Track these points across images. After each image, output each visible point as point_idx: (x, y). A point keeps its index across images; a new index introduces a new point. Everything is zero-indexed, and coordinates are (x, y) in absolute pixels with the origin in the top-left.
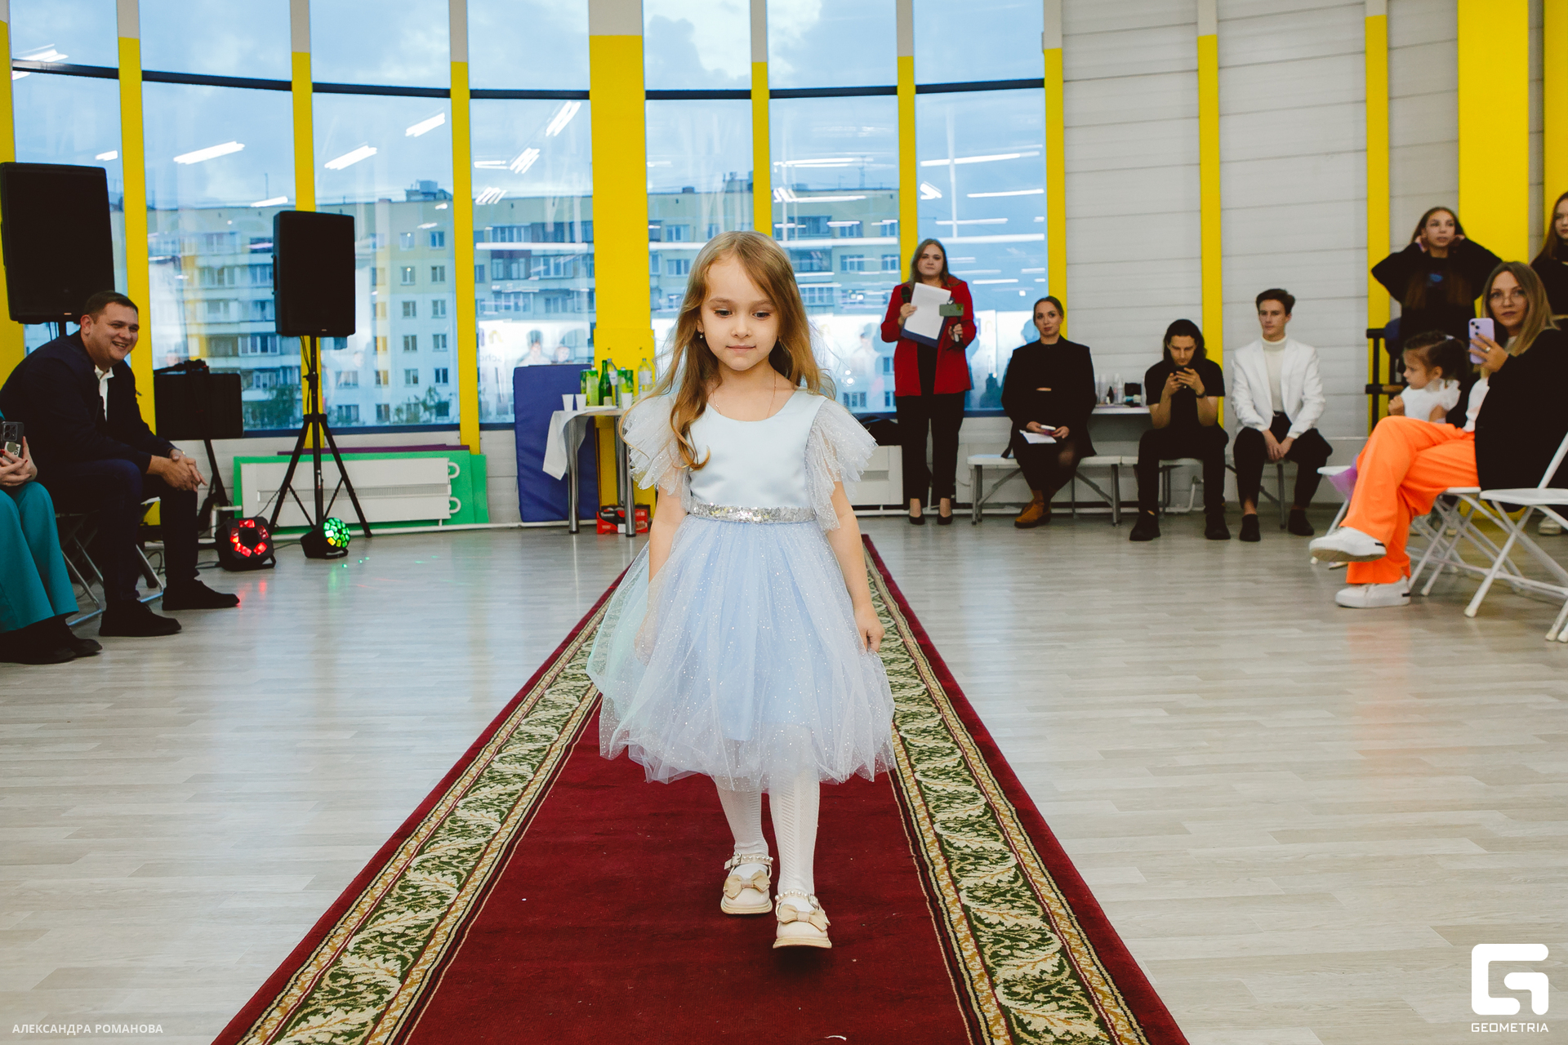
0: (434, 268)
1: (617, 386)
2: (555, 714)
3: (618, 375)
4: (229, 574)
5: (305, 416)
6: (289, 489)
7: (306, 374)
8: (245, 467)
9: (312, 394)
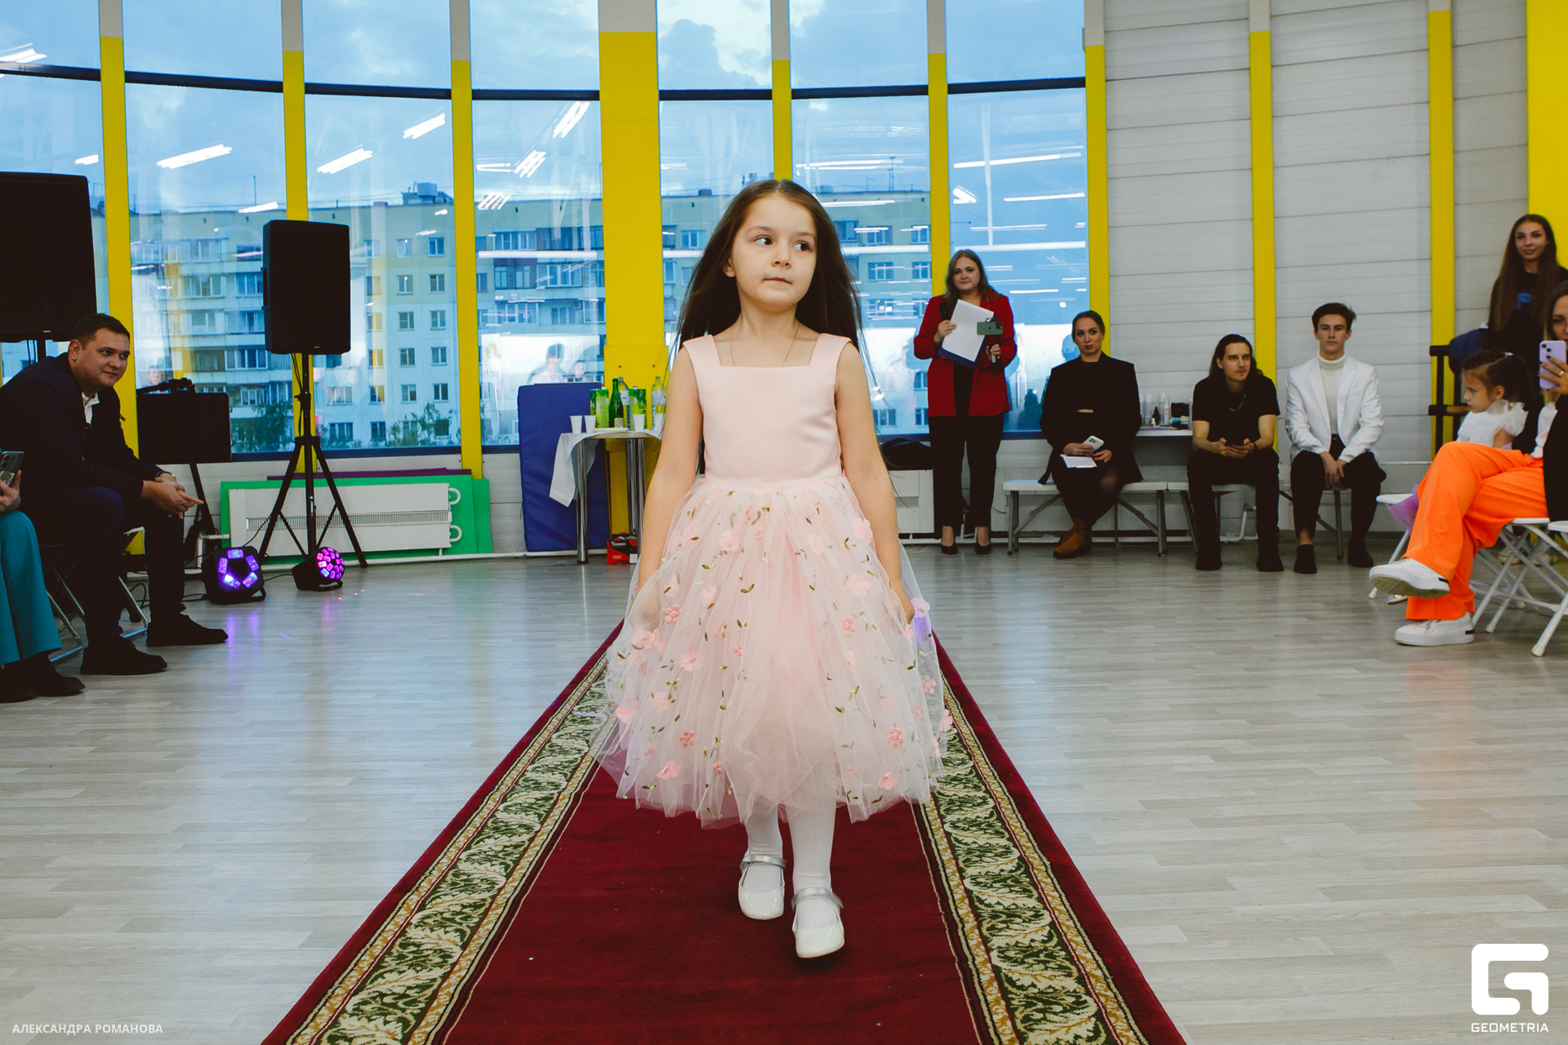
0: (433, 277)
1: (628, 406)
3: (630, 394)
4: (216, 608)
5: (296, 438)
6: (279, 517)
7: (298, 394)
8: (232, 492)
9: (304, 415)
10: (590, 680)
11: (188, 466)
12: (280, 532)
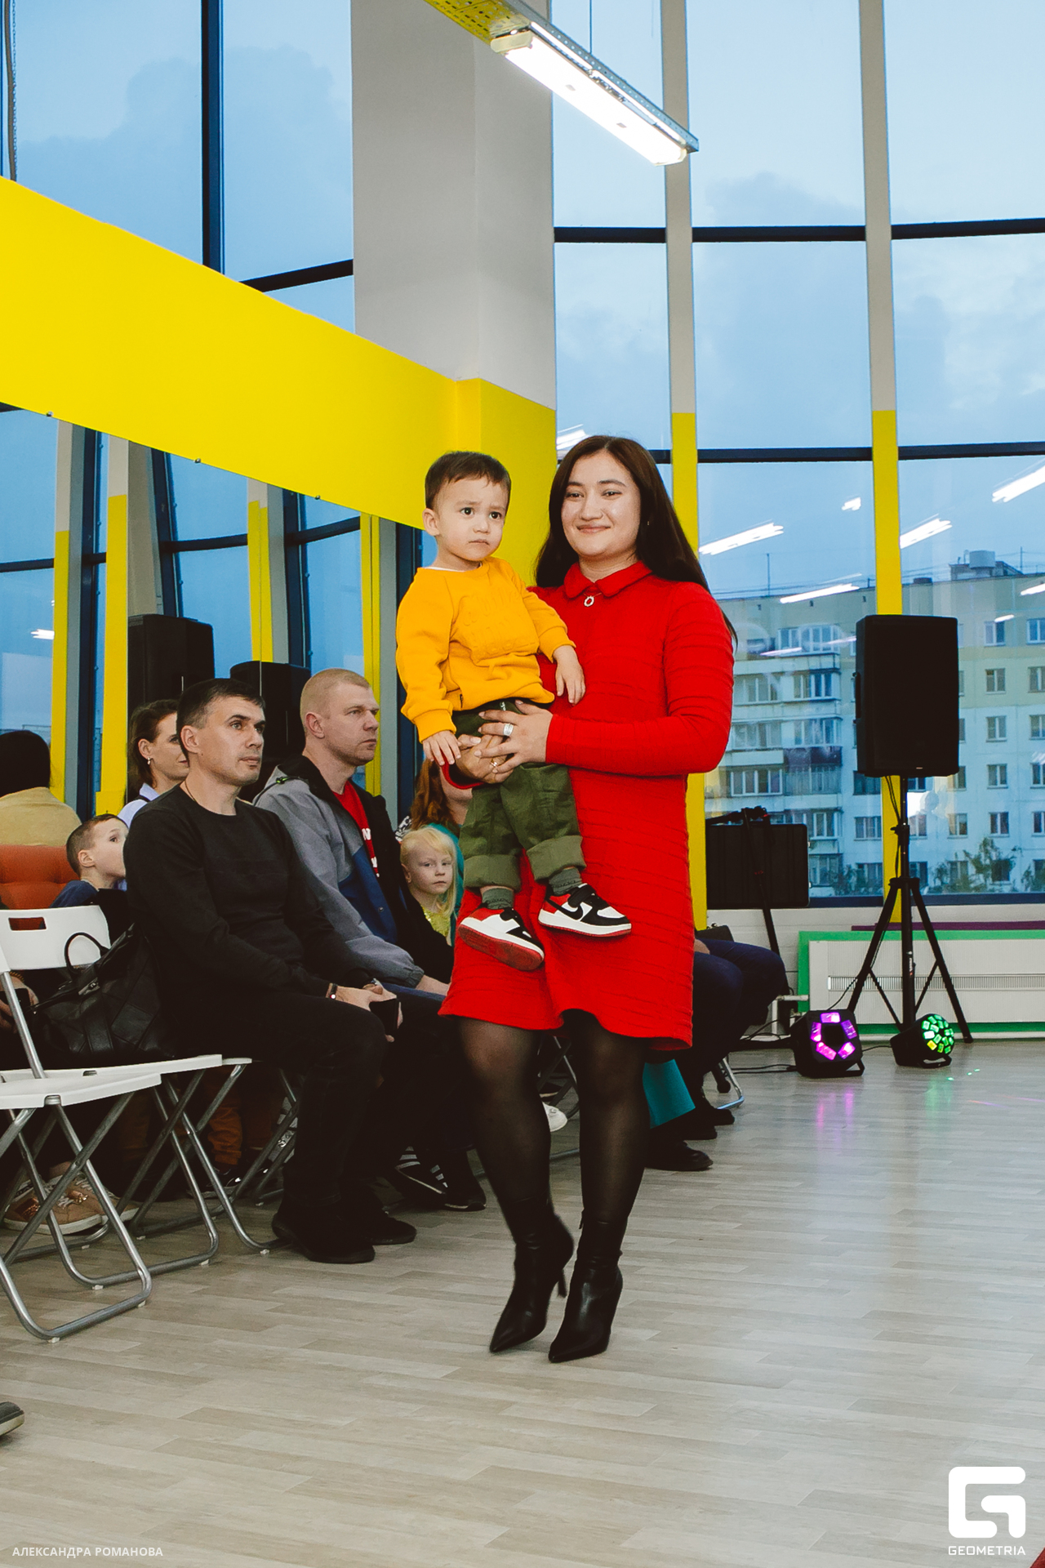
0: (991, 672)
4: (808, 1082)
5: (892, 880)
6: (869, 975)
7: (895, 826)
8: (813, 945)
9: (902, 851)
11: (759, 912)
12: (869, 995)
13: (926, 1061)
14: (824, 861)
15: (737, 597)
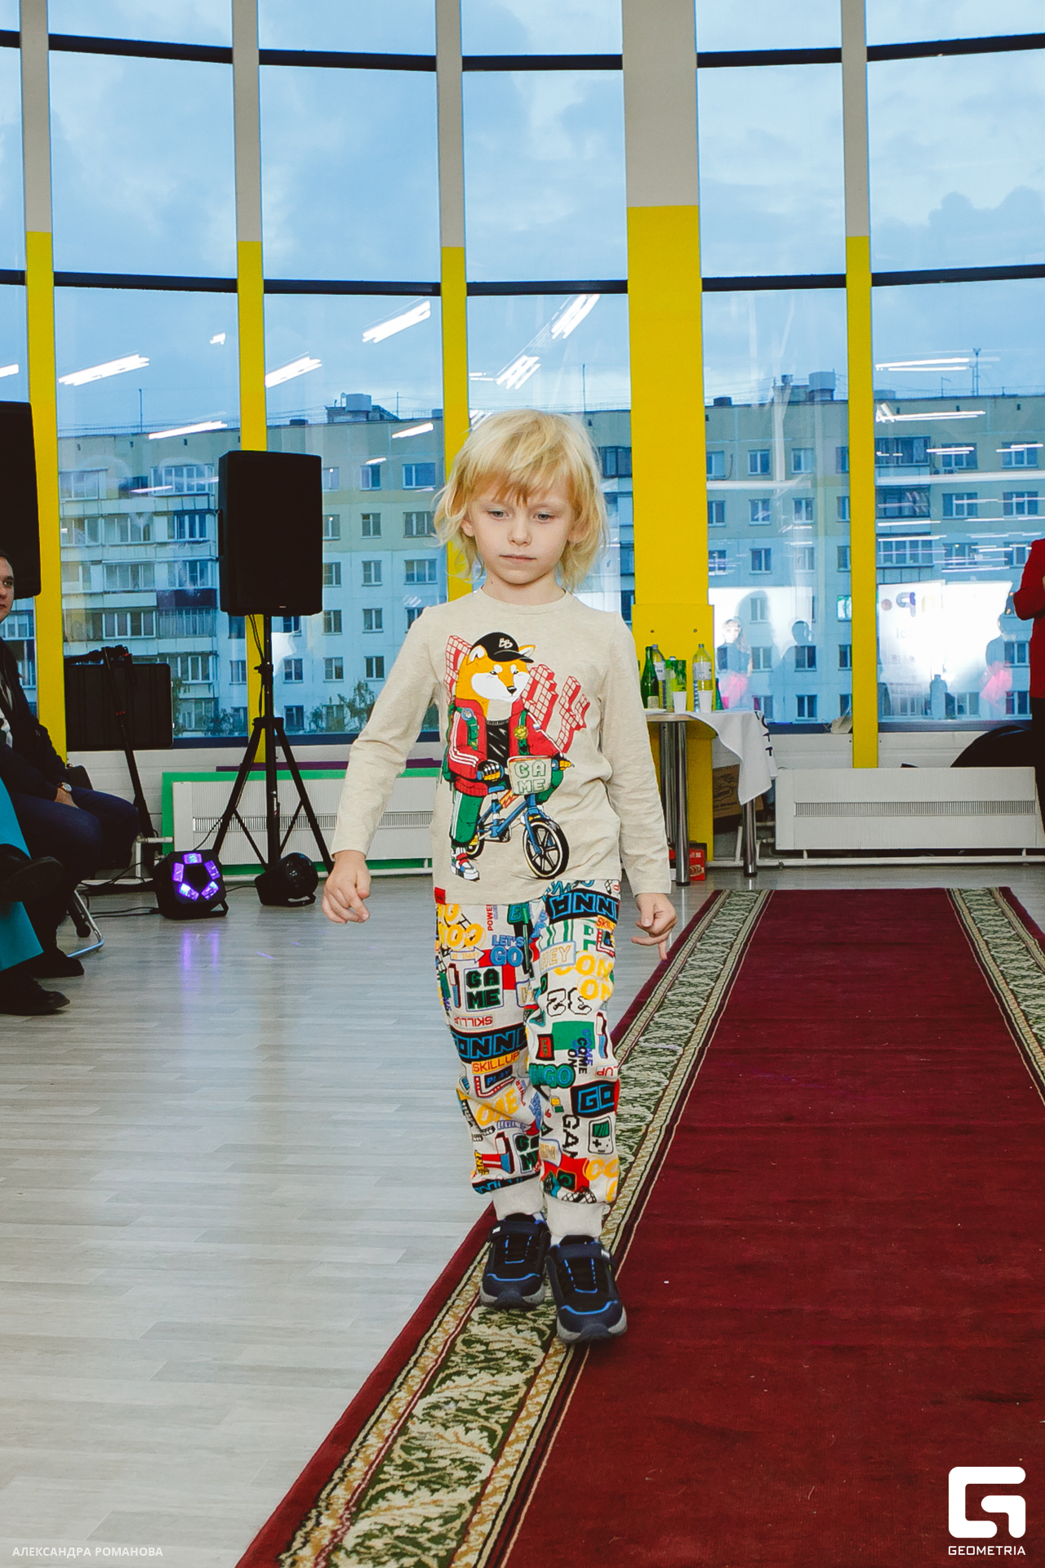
0: (366, 517)
1: (664, 682)
2: (641, 1093)
3: (667, 667)
4: (170, 923)
5: (255, 720)
6: (234, 816)
7: (259, 665)
8: (177, 786)
9: (266, 691)
10: (650, 1009)
11: (123, 753)
12: (234, 836)
13: (291, 900)
14: (199, 705)
15: (108, 433)
